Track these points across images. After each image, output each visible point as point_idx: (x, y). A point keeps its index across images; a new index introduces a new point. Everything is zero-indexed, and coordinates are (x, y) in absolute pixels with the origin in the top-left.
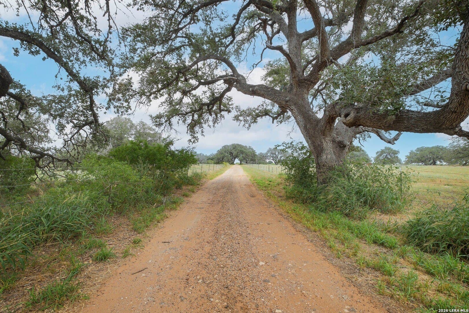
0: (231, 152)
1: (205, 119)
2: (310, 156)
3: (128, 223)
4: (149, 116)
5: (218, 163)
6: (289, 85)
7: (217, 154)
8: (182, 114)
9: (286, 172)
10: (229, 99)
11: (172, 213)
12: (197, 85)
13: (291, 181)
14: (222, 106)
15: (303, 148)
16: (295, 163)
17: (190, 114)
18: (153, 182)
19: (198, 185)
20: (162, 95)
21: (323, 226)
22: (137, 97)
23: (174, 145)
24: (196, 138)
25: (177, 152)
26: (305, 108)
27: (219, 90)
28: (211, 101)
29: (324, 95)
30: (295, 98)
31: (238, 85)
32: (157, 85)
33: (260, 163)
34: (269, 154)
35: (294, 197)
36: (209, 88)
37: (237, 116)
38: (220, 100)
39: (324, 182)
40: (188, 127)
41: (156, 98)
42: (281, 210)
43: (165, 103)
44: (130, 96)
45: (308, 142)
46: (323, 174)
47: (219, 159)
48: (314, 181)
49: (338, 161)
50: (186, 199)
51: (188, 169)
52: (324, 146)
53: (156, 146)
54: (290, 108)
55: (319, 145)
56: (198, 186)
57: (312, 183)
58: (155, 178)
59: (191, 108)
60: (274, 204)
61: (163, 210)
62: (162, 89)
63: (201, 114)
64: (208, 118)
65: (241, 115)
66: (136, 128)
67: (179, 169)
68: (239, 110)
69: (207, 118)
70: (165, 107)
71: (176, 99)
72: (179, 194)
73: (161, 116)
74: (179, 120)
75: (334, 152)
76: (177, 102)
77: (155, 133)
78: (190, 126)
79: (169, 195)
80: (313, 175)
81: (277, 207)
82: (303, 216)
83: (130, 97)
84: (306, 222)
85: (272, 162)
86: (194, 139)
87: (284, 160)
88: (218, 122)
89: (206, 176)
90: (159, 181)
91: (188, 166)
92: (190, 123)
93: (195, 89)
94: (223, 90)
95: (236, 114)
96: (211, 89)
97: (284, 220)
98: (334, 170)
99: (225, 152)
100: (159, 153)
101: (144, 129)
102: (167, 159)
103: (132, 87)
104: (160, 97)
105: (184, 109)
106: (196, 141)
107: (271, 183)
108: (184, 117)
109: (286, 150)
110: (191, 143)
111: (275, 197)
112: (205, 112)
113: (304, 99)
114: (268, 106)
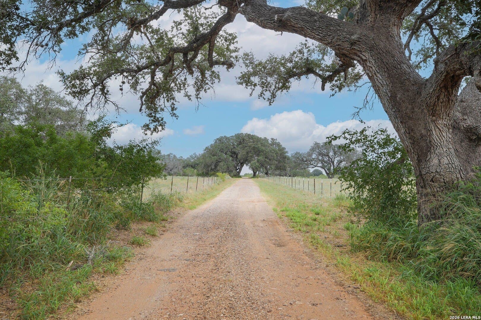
0: (234, 150)
1: (179, 81)
2: (402, 160)
3: (10, 305)
4: (59, 73)
5: (206, 174)
6: (358, 6)
7: (203, 156)
8: (129, 71)
9: (350, 194)
10: (230, 38)
11: (108, 280)
12: (161, 7)
13: (361, 212)
14: (214, 54)
15: (388, 141)
16: (371, 175)
17: (146, 70)
18: (66, 216)
19: (163, 220)
20: (85, 29)
21: (433, 312)
22: (30, 31)
23: (112, 135)
24: (159, 122)
25: (119, 151)
26: (393, 57)
27: (209, 20)
28: (190, 43)
29: (436, 27)
30: (372, 35)
31: (249, 8)
32: (73, 7)
33: (295, 175)
34: (314, 156)
35: (369, 247)
36: (186, 15)
37: (246, 74)
38: (210, 42)
39: (434, 215)
40: (141, 97)
41: (72, 34)
42: (341, 275)
43: (91, 46)
44: (15, 29)
45: (398, 130)
46: (432, 198)
47: (208, 166)
48: (411, 213)
49: (466, 170)
50: (137, 250)
51: (143, 187)
52: (434, 137)
53: (74, 137)
54: (359, 56)
55: (422, 136)
56: (163, 223)
57: (408, 217)
58: (72, 206)
59: (149, 58)
60: (325, 262)
61: (87, 276)
62: (85, 15)
63: (171, 71)
64: (185, 79)
65: (255, 74)
66: (29, 100)
67: (122, 187)
68: (251, 63)
69: (183, 79)
70: (93, 54)
71: (116, 39)
72: (123, 240)
73: (84, 75)
74: (123, 83)
75: (456, 150)
76: (118, 44)
77: (72, 111)
78: (147, 96)
79: (100, 243)
80: (408, 199)
81: (332, 269)
82: (387, 288)
83: (15, 31)
84: (396, 302)
85: (321, 173)
86: (155, 124)
87: (346, 168)
88: (207, 87)
89: (181, 201)
90: (80, 213)
91: (142, 181)
92: (147, 90)
93: (156, 17)
94: (217, 19)
95: (244, 70)
96: (191, 18)
97: (346, 296)
98: (456, 191)
99: (222, 151)
100: (82, 153)
101: (47, 102)
102: (98, 166)
103: (17, 9)
104: (82, 32)
105: (134, 60)
106: (160, 128)
107: (320, 216)
108: (133, 77)
109: (352, 146)
110: (148, 132)
111: (327, 247)
112: (178, 67)
113: (390, 37)
114: (313, 54)
